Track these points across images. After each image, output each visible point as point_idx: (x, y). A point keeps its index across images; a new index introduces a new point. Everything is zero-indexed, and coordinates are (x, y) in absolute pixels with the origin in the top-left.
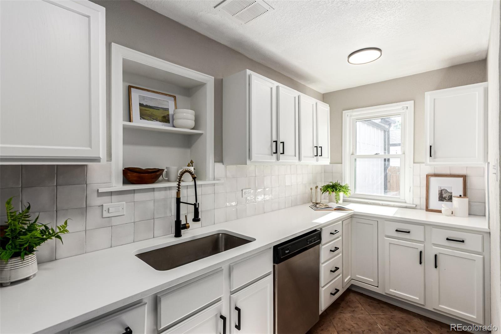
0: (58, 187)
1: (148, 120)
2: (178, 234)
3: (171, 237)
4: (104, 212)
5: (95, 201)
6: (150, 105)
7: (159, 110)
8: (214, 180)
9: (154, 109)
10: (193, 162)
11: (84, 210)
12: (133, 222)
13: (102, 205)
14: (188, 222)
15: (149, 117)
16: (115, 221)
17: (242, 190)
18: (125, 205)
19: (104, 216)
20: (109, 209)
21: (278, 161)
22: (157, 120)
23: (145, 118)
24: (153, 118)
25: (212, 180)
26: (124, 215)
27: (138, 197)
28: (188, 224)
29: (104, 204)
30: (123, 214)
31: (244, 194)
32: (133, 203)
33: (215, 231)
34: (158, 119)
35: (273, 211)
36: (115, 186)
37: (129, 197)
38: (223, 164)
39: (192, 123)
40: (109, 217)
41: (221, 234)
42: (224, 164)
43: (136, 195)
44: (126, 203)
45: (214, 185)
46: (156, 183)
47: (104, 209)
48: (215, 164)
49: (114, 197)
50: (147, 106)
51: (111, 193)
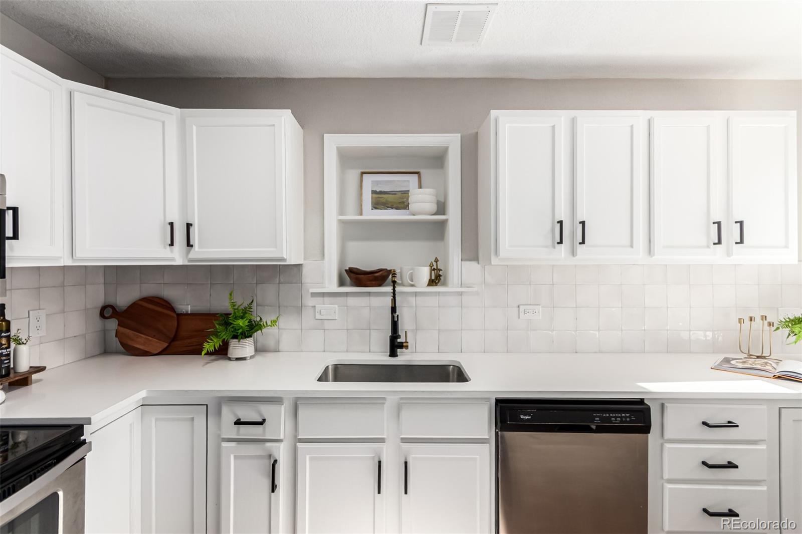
0: (280, 284)
1: (381, 209)
2: (393, 354)
3: (386, 355)
4: (317, 314)
5: (310, 302)
6: (385, 191)
7: (395, 194)
8: (461, 287)
9: (389, 194)
10: (438, 261)
11: (299, 309)
12: (346, 328)
13: (315, 306)
14: (407, 341)
15: (382, 205)
16: (327, 325)
17: (519, 307)
18: (337, 310)
19: (317, 318)
20: (320, 311)
21: (575, 258)
22: (392, 208)
23: (377, 207)
24: (388, 205)
25: (458, 287)
26: (336, 320)
27: (351, 301)
28: (408, 342)
29: (316, 306)
30: (334, 318)
31: (522, 314)
32: (346, 307)
33: (446, 361)
34: (394, 206)
35: (601, 352)
36: (328, 288)
37: (341, 300)
38: (478, 263)
39: (433, 207)
40: (321, 320)
41: (452, 366)
42: (480, 263)
43: (348, 298)
44: (338, 306)
45: (461, 294)
46: (384, 286)
47: (317, 311)
48: (463, 262)
49: (327, 299)
50: (381, 193)
51: (323, 295)
